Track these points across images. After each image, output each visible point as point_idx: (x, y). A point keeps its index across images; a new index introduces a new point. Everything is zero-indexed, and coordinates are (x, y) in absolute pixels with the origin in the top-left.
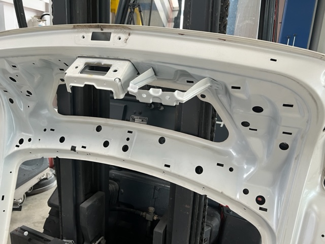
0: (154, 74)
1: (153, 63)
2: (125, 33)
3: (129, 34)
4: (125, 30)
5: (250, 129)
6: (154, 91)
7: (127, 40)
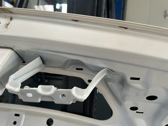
0: (41, 62)
1: (40, 51)
2: (5, 17)
3: (11, 19)
4: (6, 14)
5: (137, 112)
6: (43, 89)
7: (8, 25)
